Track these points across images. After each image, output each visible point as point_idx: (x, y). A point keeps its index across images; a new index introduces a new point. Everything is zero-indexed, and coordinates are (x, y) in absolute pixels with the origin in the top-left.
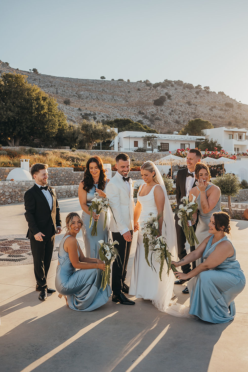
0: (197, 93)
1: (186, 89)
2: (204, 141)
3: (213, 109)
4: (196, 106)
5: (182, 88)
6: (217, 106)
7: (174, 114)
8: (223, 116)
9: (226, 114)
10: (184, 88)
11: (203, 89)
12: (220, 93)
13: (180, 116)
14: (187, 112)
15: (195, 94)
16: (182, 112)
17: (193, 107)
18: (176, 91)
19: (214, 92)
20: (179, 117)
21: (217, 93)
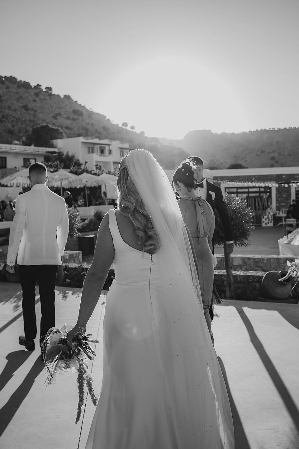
0: (37, 95)
1: (22, 88)
2: (56, 154)
3: (58, 117)
4: (36, 111)
5: (15, 86)
6: (62, 113)
7: (6, 121)
8: (70, 126)
9: (74, 123)
10: (19, 87)
11: (44, 90)
12: (65, 96)
13: (14, 123)
14: (23, 119)
15: (34, 96)
16: (17, 119)
17: (32, 112)
18: (7, 90)
19: (58, 96)
20: (13, 126)
21: (62, 96)
